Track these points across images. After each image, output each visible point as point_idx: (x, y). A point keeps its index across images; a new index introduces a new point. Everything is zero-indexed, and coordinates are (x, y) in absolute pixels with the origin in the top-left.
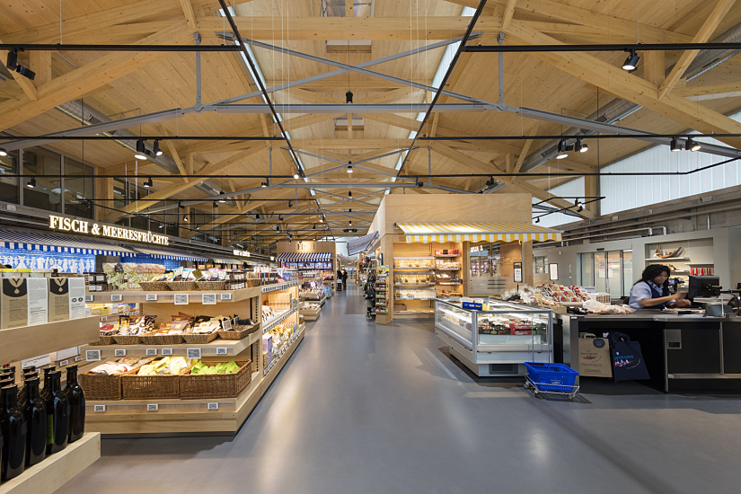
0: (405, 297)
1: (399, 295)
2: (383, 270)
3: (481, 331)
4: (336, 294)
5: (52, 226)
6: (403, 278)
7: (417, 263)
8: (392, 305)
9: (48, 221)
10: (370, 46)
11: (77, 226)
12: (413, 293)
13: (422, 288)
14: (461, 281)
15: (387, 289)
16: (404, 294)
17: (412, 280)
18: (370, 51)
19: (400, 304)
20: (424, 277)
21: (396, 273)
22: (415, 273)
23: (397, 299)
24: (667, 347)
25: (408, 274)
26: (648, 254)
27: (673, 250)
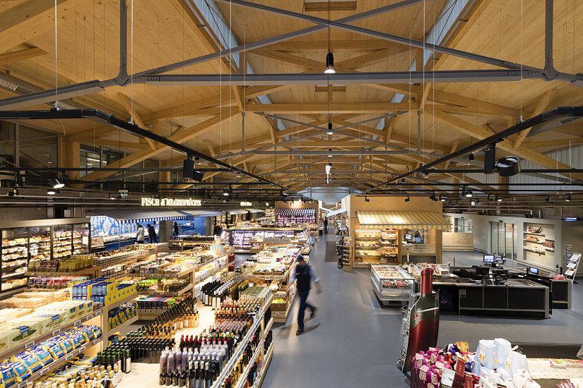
0: (362, 254)
1: (359, 253)
2: (348, 240)
3: (384, 286)
4: (318, 240)
5: (143, 205)
6: (361, 243)
7: (370, 234)
8: (354, 259)
9: (140, 202)
10: (345, 87)
11: (154, 202)
12: (366, 251)
13: (372, 249)
14: (396, 246)
15: (350, 251)
16: (362, 252)
17: (367, 244)
18: (345, 90)
19: (358, 258)
20: (374, 243)
21: (356, 239)
22: (369, 240)
23: (357, 255)
24: (460, 296)
25: (364, 240)
26: (525, 229)
27: (537, 228)
